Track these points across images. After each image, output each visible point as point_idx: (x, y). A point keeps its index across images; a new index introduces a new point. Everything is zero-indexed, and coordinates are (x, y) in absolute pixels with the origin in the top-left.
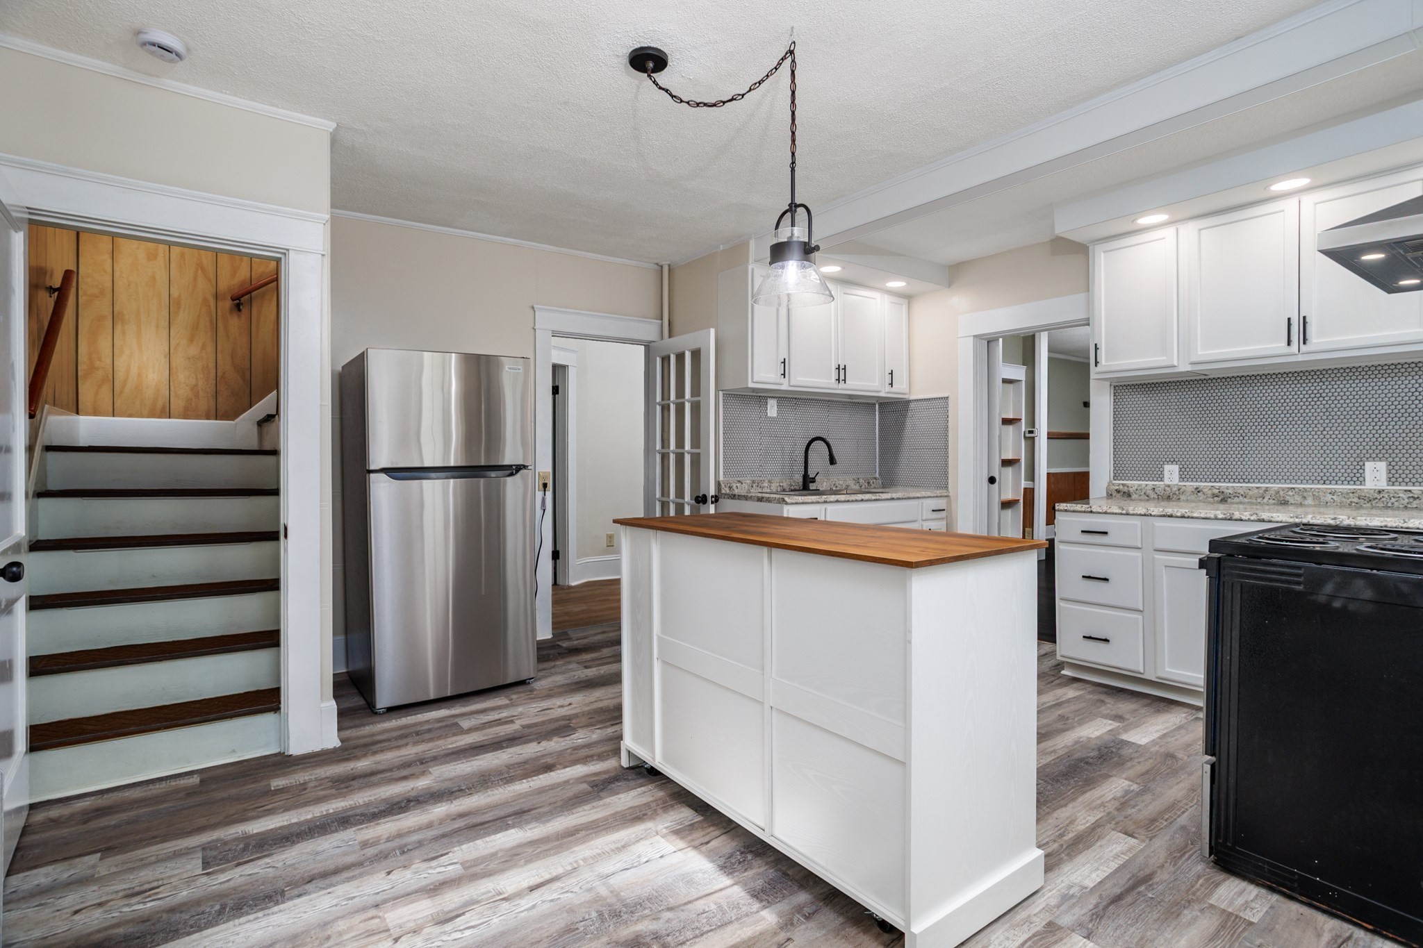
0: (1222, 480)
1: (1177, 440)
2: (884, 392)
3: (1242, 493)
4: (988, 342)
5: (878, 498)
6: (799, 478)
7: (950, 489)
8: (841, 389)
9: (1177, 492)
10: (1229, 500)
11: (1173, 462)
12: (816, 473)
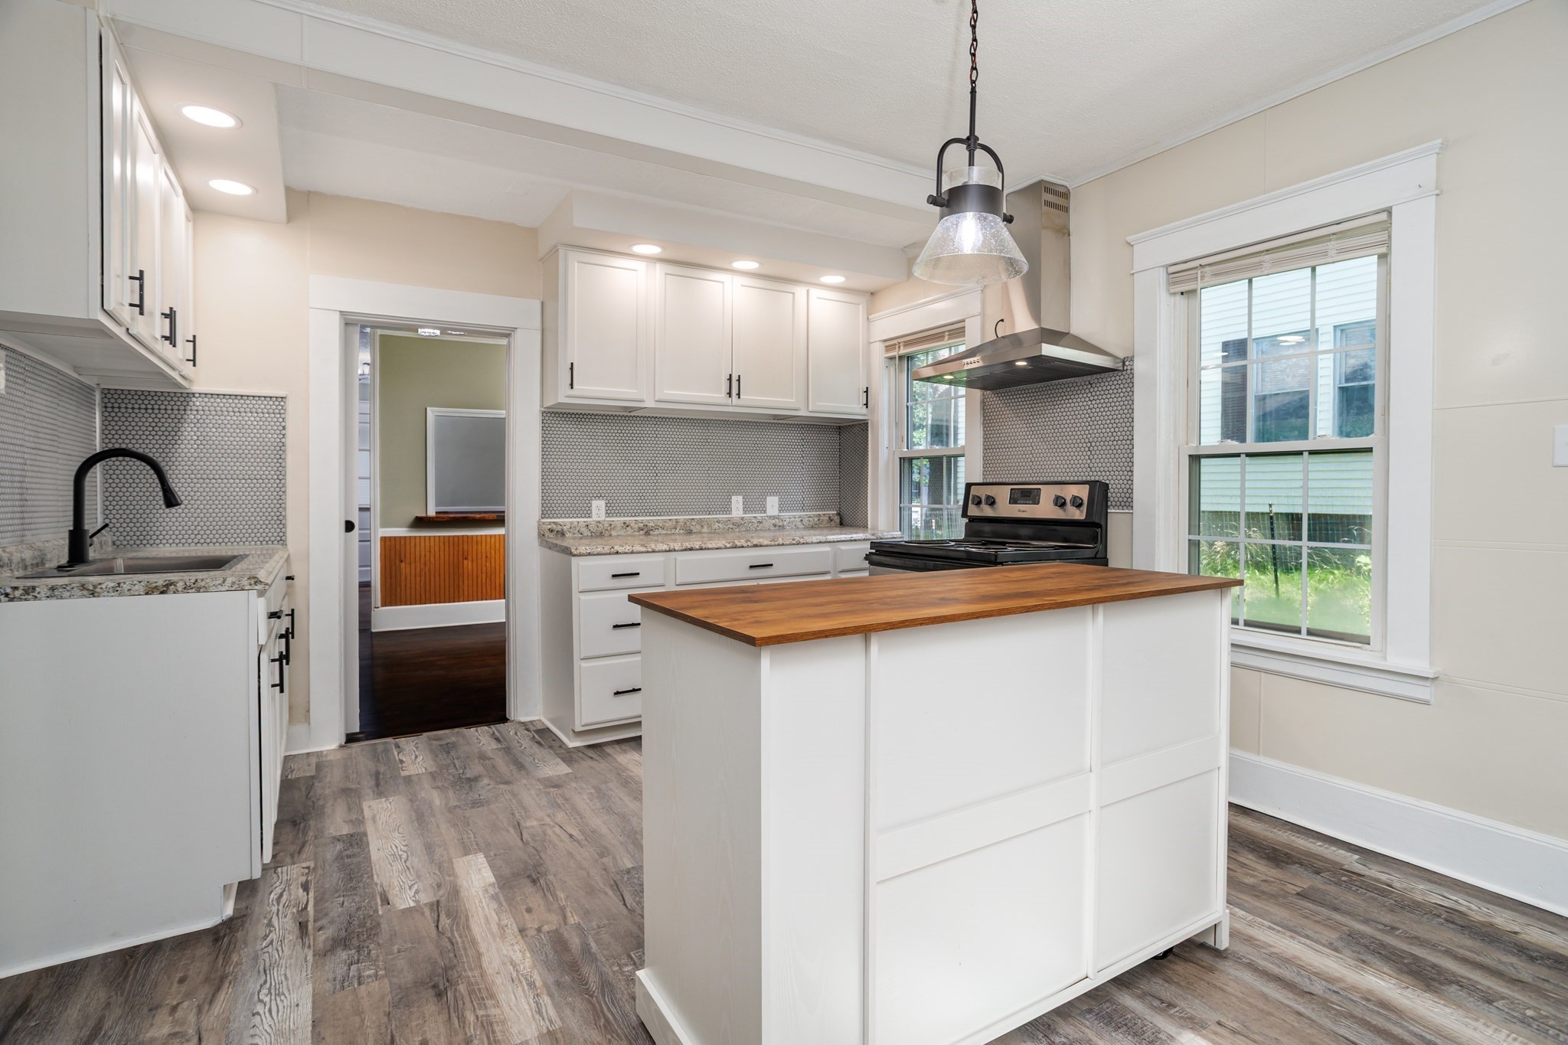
0: (644, 514)
2: (179, 373)
3: (661, 525)
7: (289, 543)
11: (600, 497)
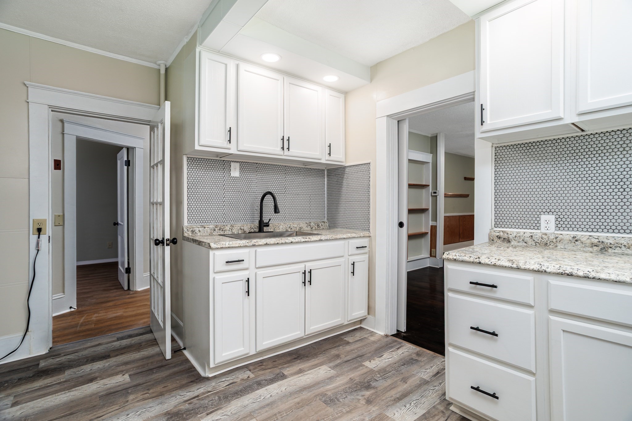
0: (600, 230)
1: (553, 192)
2: (324, 159)
4: (398, 121)
5: (307, 240)
6: (257, 223)
7: (371, 231)
8: (286, 155)
9: (554, 240)
10: (610, 250)
11: (549, 212)
12: (269, 219)
